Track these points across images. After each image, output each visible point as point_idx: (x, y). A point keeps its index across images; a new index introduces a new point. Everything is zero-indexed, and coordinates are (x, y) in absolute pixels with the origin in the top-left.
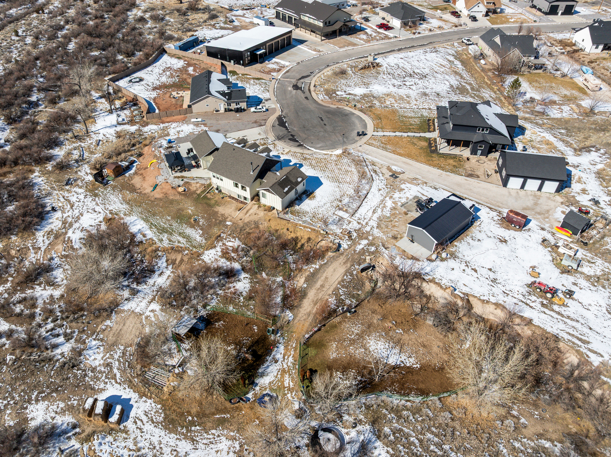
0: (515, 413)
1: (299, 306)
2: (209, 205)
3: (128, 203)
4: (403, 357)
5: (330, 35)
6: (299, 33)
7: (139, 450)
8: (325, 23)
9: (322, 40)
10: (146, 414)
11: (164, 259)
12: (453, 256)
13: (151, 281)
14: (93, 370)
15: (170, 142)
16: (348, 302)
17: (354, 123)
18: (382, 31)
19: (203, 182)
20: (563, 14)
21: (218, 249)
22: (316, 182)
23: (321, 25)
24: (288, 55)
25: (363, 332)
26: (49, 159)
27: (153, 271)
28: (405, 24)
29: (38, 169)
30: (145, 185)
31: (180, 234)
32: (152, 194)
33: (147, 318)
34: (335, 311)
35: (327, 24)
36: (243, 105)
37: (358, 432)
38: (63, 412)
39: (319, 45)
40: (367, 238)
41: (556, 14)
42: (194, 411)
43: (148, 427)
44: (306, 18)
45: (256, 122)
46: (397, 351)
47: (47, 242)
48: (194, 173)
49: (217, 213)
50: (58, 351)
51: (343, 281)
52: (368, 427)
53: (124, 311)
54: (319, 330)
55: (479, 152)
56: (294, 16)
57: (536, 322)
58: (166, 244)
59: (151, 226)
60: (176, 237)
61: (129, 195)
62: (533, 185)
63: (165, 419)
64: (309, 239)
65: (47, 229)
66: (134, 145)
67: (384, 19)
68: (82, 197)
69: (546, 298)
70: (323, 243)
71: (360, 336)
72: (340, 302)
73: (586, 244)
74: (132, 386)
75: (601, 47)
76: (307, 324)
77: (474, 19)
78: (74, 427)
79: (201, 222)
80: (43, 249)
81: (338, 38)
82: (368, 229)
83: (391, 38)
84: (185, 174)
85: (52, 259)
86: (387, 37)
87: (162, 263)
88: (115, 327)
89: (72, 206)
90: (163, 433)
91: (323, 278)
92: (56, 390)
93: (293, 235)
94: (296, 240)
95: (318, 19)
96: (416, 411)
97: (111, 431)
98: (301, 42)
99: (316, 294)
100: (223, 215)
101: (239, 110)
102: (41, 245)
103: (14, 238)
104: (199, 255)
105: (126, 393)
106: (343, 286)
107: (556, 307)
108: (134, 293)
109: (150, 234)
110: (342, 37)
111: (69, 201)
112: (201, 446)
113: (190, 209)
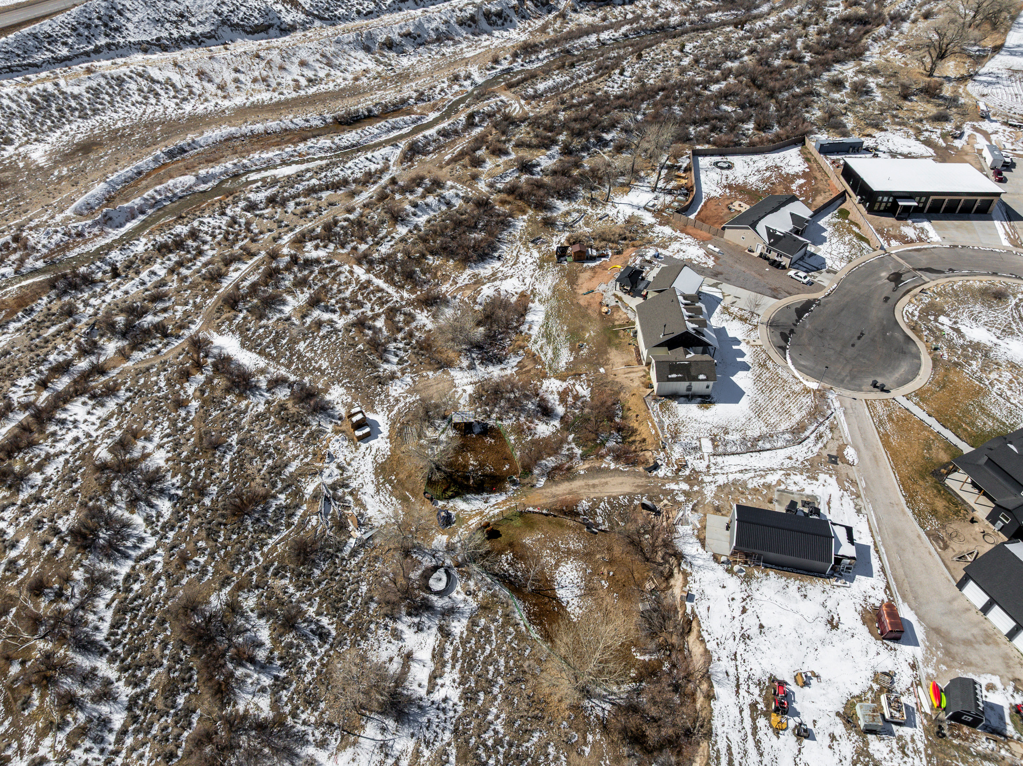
1: (556, 483)
2: (610, 342)
3: (554, 291)
4: (575, 601)
7: (349, 464)
10: (378, 450)
11: (519, 359)
12: (747, 579)
13: (491, 368)
14: (387, 396)
15: (656, 256)
16: (599, 520)
17: (895, 368)
19: (631, 316)
21: (565, 385)
22: (732, 397)
25: (576, 553)
26: (549, 208)
27: (500, 361)
29: (531, 212)
30: (586, 285)
31: (555, 348)
32: (581, 297)
34: (578, 514)
37: (465, 601)
38: (344, 405)
40: (691, 486)
42: (401, 476)
43: (369, 459)
46: (577, 592)
47: (466, 282)
48: (634, 301)
49: (606, 353)
50: (385, 366)
51: (614, 498)
52: (475, 605)
53: (449, 374)
54: (546, 515)
55: (999, 524)
57: (716, 705)
58: (534, 348)
59: (545, 325)
60: (548, 348)
61: (563, 286)
63: (382, 463)
64: (644, 440)
65: (478, 271)
66: (625, 239)
68: (530, 261)
69: (768, 705)
70: (648, 454)
71: (569, 553)
72: (592, 512)
74: (392, 426)
76: (543, 501)
78: (340, 419)
79: (584, 352)
80: (458, 285)
82: (707, 479)
84: (625, 297)
85: (454, 297)
87: (514, 361)
88: (431, 381)
89: (514, 265)
90: (371, 469)
91: (604, 480)
92: (356, 389)
93: (635, 425)
94: (634, 431)
96: (520, 637)
97: (351, 440)
98: (1011, 216)
99: (581, 487)
100: (608, 359)
101: (775, 264)
102: (461, 281)
103: (451, 262)
104: (545, 376)
105: (384, 428)
106: (609, 502)
107: (762, 722)
108: (471, 367)
111: (517, 259)
112: (377, 498)
113: (590, 334)
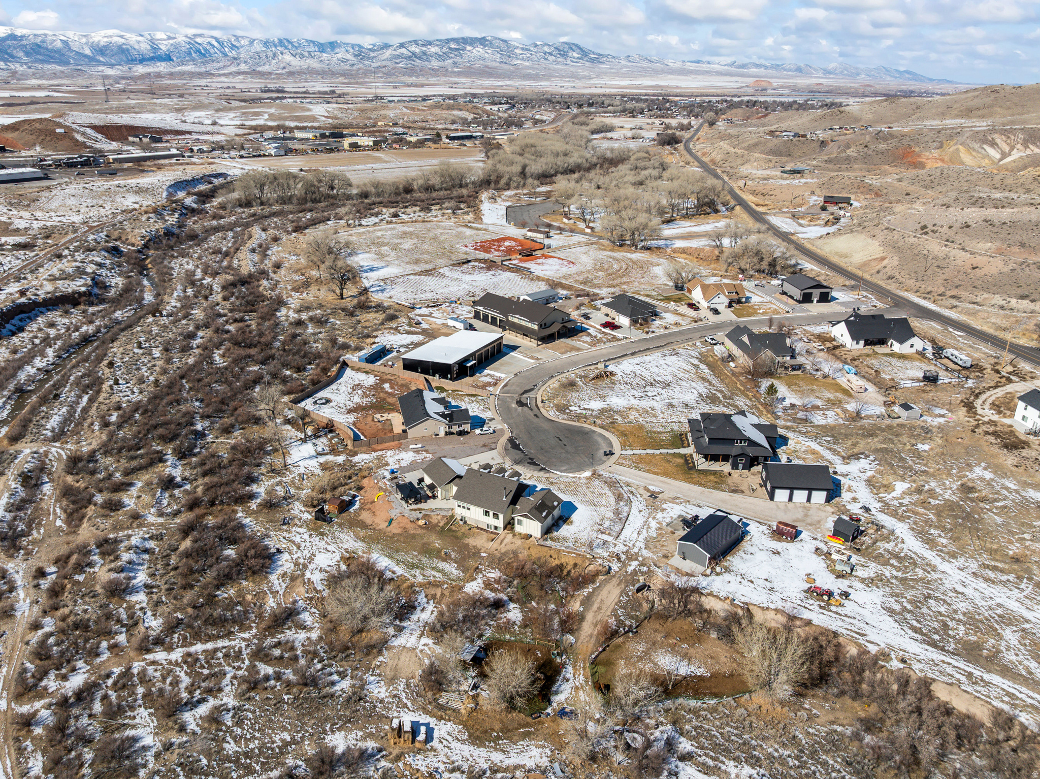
0: (807, 706)
1: (579, 629)
2: (457, 538)
3: (363, 541)
4: (693, 668)
5: (547, 339)
6: (511, 338)
7: (453, 763)
8: (541, 326)
9: (538, 345)
10: (449, 734)
11: (423, 595)
12: (728, 570)
13: (414, 617)
14: (382, 701)
15: (393, 472)
16: (628, 623)
17: (597, 442)
18: (607, 330)
19: (444, 513)
20: (818, 302)
21: (480, 581)
22: (570, 508)
23: (536, 327)
24: (502, 365)
25: (648, 649)
26: (252, 496)
27: (414, 608)
28: (634, 322)
29: (240, 509)
30: (377, 520)
31: (433, 569)
32: (389, 529)
33: (421, 651)
34: (617, 632)
35: (542, 326)
36: (467, 427)
37: (662, 732)
38: (364, 739)
39: (535, 352)
40: (636, 559)
41: (811, 302)
42: (497, 728)
43: (455, 744)
44: (515, 319)
45: (485, 446)
46: (685, 663)
47: (284, 586)
48: (431, 504)
49: (468, 545)
50: (337, 687)
51: (620, 601)
52: (670, 727)
53: (394, 647)
54: (604, 650)
55: (741, 466)
56: (499, 317)
57: (815, 622)
58: (420, 579)
59: (398, 562)
60: (429, 572)
61: (362, 533)
62: (800, 496)
63: (470, 737)
64: (575, 565)
65: (280, 571)
66: (350, 478)
67: (607, 315)
68: (306, 536)
69: (823, 601)
70: (592, 567)
71: (646, 653)
72: (620, 623)
73: (859, 550)
74: (426, 712)
75: (862, 343)
76: (591, 646)
77: (716, 312)
78: (380, 750)
79: (453, 555)
80: (281, 592)
81: (557, 342)
82: (636, 550)
83: (619, 340)
84: (420, 506)
85: (295, 602)
86: (615, 339)
87: (422, 598)
88: (390, 663)
89: (299, 547)
90: (472, 748)
91: (598, 601)
92: (349, 721)
93: (557, 562)
94: (561, 567)
95: (532, 321)
96: (714, 710)
97: (419, 751)
98: (514, 348)
99: (595, 616)
100: (475, 547)
101: (461, 433)
102: (278, 588)
103: (245, 583)
104: (461, 588)
105: (423, 719)
106: (621, 607)
107: (833, 608)
108: (400, 629)
109: (399, 571)
110: (563, 340)
111: (293, 542)
112: (512, 754)
113: (437, 543)
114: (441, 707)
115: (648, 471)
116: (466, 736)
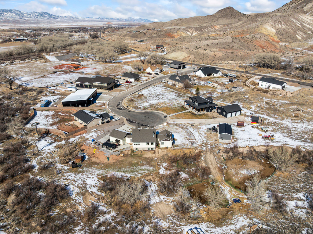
2: (139, 156)
3: (102, 169)
4: (253, 171)
5: (111, 89)
6: (99, 91)
8: (108, 84)
9: (109, 91)
12: (237, 139)
18: (128, 84)
19: (128, 149)
24: (100, 99)
25: (236, 170)
26: (32, 167)
28: (135, 80)
30: (101, 160)
31: (141, 170)
32: (109, 161)
36: (109, 119)
39: (109, 93)
41: (181, 69)
42: (220, 216)
44: (96, 84)
45: (120, 124)
46: (250, 171)
51: (216, 158)
55: (209, 111)
56: (88, 84)
57: (274, 145)
59: (125, 172)
60: (140, 172)
61: (99, 166)
62: (234, 114)
65: (74, 193)
67: (124, 80)
68: (73, 175)
69: (270, 139)
70: (197, 151)
71: (236, 172)
72: (221, 165)
73: (262, 124)
77: (157, 74)
80: (82, 202)
81: (114, 89)
83: (135, 86)
84: (116, 149)
85: (92, 204)
86: (132, 86)
89: (75, 181)
94: (185, 154)
98: (101, 93)
99: (212, 166)
102: (80, 201)
103: (61, 204)
110: (115, 88)
111: (70, 179)
113: (134, 161)
114: (194, 219)
115: (183, 119)
116: (214, 225)
